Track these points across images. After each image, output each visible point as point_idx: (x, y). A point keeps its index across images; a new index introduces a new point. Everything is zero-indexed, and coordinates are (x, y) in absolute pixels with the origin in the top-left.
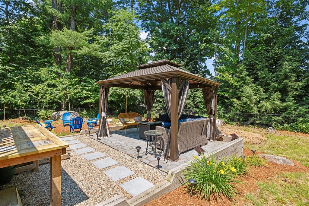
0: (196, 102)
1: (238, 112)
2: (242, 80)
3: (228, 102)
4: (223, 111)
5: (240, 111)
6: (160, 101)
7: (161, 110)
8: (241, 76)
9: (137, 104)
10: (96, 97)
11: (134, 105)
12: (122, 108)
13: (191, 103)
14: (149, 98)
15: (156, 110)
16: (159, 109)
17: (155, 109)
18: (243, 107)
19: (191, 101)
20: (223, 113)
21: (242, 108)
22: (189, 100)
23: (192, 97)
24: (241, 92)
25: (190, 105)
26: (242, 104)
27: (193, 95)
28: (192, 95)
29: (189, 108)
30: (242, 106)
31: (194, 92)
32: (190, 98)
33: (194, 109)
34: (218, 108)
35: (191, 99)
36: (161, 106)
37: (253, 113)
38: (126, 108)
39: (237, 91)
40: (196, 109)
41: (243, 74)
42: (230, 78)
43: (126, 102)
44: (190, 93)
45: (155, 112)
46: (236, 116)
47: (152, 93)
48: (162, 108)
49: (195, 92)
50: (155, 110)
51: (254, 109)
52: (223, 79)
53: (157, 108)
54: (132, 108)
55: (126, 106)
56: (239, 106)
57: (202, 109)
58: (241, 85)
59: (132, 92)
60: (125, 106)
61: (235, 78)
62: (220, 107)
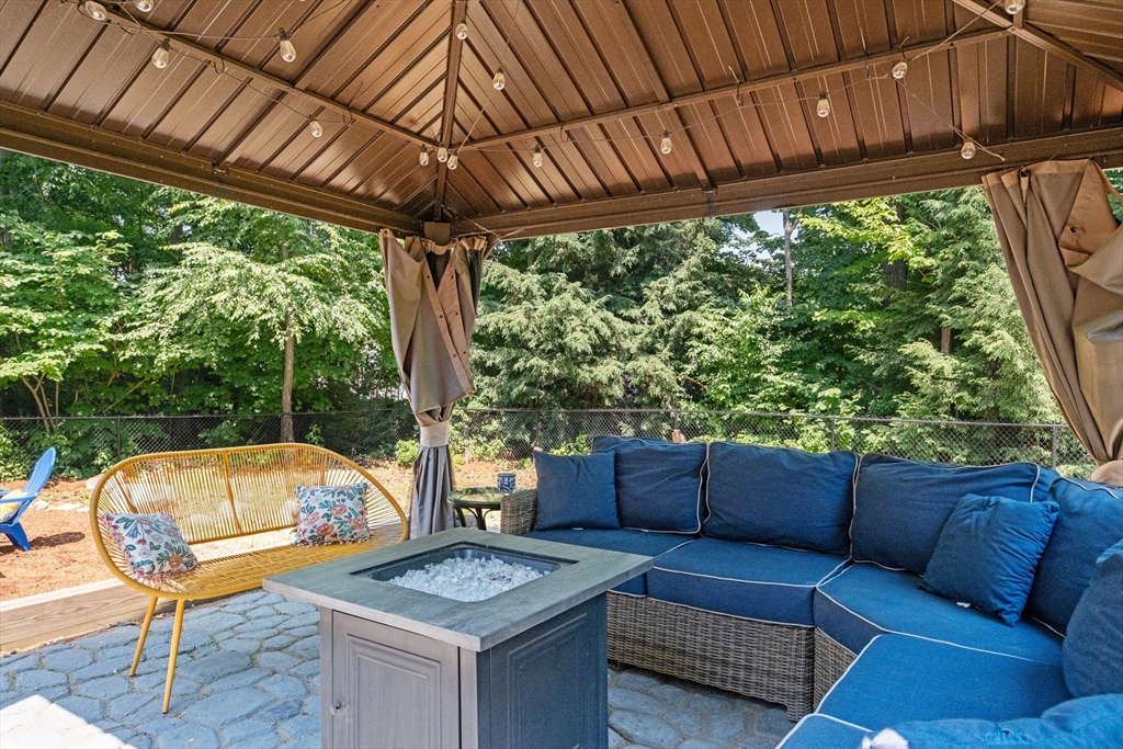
0: (690, 368)
1: (944, 420)
2: (962, 235)
3: (877, 365)
4: (851, 416)
5: (952, 411)
6: (489, 363)
7: (493, 414)
8: (957, 212)
9: (355, 386)
10: (78, 339)
11: (335, 392)
12: (262, 408)
13: (668, 374)
14: (439, 313)
15: (467, 418)
16: (485, 413)
17: (461, 412)
18: (974, 390)
19: (665, 362)
20: (851, 423)
21: (965, 394)
22: (652, 358)
23: (666, 342)
24: (962, 300)
25: (660, 382)
26: (965, 370)
27: (673, 330)
28: (670, 327)
29: (657, 401)
30: (962, 384)
31: (681, 310)
32: (658, 346)
33: (684, 404)
34: (823, 398)
35: (666, 353)
36: (493, 394)
37: (1035, 422)
38: (287, 408)
39: (928, 300)
40: (693, 406)
41: (967, 202)
42: (887, 229)
43: (282, 373)
44: (658, 319)
45: (461, 430)
46: (929, 441)
47: (457, 264)
48: (500, 404)
49: (688, 314)
50: (458, 419)
51: (1041, 397)
52: (852, 232)
53: (470, 406)
54: (322, 407)
55: (287, 398)
56: (949, 383)
57: (722, 406)
58: (960, 265)
59: (315, 312)
60: (281, 397)
61: (914, 223)
62: (835, 392)
